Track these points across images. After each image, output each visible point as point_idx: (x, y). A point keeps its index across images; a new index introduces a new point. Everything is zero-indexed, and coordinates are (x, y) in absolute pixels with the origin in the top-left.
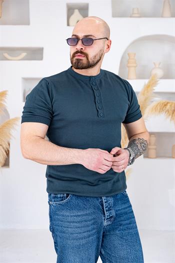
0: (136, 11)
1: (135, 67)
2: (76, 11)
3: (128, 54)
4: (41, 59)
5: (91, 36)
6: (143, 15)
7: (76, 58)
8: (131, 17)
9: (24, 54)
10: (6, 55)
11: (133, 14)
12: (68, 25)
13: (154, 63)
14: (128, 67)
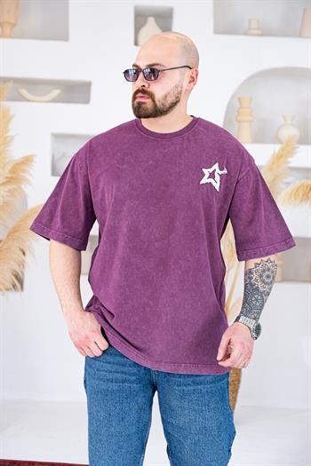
0: (254, 25)
1: (251, 122)
2: (151, 21)
3: (239, 99)
4: (87, 101)
5: (158, 65)
6: (266, 32)
7: (138, 100)
8: (245, 34)
9: (56, 92)
10: (24, 92)
11: (250, 29)
12: (136, 44)
13: (284, 117)
14: (239, 121)
